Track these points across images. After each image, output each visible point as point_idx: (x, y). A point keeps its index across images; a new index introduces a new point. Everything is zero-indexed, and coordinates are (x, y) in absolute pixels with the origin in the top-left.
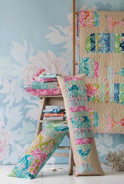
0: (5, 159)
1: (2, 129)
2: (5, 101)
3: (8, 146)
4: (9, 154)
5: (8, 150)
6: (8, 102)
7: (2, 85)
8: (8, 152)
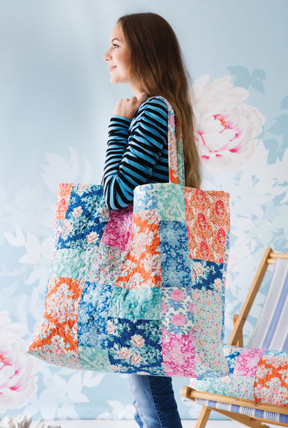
0: (30, 404)
1: (23, 341)
2: (30, 281)
3: (36, 378)
4: (39, 394)
5: (36, 386)
6: (37, 284)
7: (24, 247)
8: (36, 390)
